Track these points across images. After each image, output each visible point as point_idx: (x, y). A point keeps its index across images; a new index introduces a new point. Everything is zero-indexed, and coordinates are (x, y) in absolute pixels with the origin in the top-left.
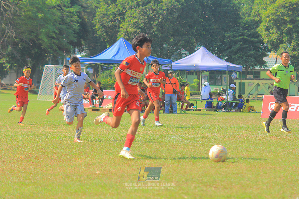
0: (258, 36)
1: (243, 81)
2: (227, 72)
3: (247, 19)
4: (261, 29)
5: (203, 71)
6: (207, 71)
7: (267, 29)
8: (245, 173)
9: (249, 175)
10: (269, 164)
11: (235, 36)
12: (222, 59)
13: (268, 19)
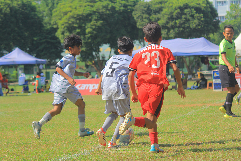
0: (56, 38)
1: (48, 70)
2: (36, 65)
3: (49, 27)
4: (58, 34)
5: (19, 65)
6: (21, 65)
7: (63, 33)
8: (49, 136)
9: (52, 137)
10: (66, 128)
11: (40, 40)
12: (32, 55)
13: (63, 27)
